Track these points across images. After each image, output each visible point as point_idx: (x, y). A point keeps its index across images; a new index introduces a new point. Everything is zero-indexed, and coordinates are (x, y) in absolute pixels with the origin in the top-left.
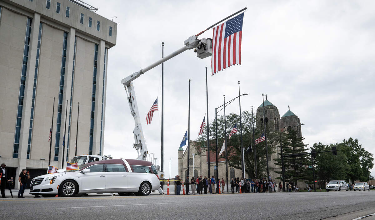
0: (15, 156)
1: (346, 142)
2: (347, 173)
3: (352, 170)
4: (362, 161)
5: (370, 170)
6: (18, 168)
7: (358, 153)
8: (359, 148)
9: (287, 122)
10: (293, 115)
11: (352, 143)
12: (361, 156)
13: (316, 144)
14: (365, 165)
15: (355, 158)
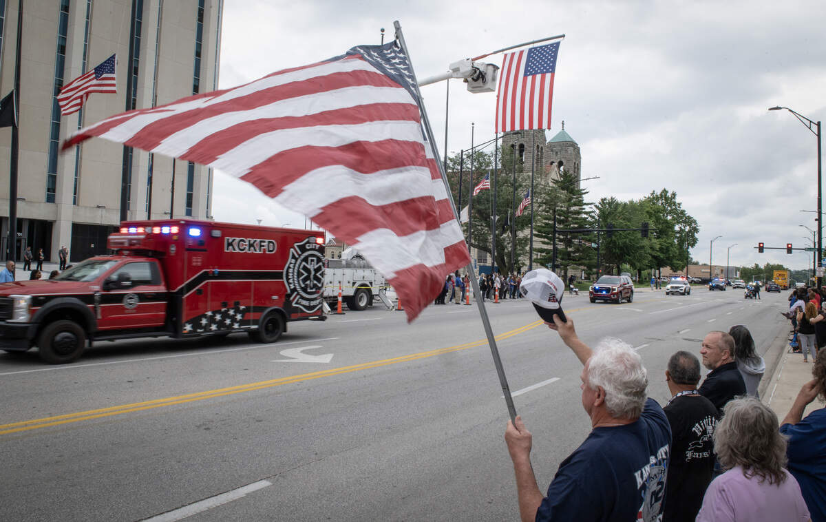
0: (51, 198)
1: (657, 196)
2: (651, 255)
3: (661, 250)
4: (678, 232)
5: (691, 250)
6: (57, 222)
7: (674, 219)
8: (676, 209)
9: (557, 153)
10: (570, 140)
11: (666, 199)
12: (678, 223)
13: (605, 199)
14: (681, 241)
15: (668, 228)
